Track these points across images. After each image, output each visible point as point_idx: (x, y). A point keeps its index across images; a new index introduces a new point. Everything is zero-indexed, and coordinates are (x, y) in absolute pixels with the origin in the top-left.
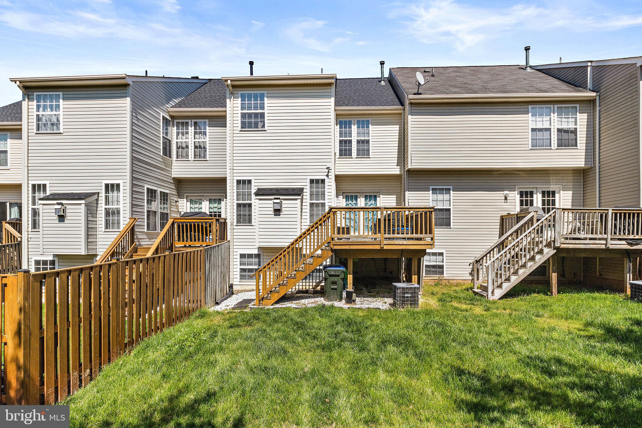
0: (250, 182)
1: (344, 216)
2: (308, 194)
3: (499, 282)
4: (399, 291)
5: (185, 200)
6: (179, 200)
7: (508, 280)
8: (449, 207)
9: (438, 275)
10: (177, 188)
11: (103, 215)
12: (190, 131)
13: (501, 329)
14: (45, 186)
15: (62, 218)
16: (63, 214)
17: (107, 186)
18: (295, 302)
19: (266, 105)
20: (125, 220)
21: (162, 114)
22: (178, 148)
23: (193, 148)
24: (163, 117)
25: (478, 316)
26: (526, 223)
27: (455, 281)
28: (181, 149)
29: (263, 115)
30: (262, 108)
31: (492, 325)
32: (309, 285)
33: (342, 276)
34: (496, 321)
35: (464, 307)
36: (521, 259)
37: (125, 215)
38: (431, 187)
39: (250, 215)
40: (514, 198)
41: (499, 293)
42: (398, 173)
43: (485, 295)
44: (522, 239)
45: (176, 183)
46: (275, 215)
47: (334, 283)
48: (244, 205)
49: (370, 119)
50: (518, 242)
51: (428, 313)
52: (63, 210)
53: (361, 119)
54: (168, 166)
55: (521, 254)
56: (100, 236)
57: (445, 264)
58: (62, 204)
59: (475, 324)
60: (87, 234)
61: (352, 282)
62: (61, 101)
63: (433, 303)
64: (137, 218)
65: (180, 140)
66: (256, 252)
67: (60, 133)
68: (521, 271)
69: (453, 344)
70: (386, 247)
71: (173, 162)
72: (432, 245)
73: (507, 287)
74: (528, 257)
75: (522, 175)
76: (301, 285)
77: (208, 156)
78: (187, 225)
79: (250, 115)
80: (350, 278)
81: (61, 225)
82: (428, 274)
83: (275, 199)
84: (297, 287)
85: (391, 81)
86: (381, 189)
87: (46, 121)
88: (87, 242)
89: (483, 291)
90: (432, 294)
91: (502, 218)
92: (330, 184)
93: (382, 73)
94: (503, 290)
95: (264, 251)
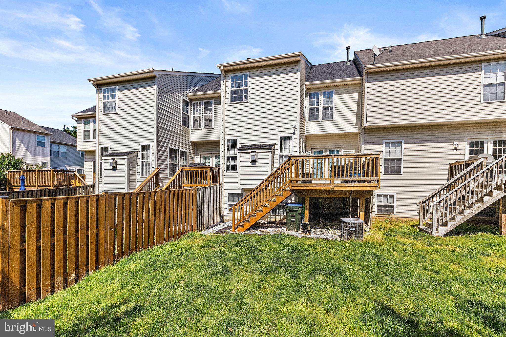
0: (236, 140)
1: (312, 166)
2: (279, 148)
3: (444, 220)
4: (344, 225)
5: (199, 157)
6: (196, 157)
7: (453, 219)
8: (400, 158)
9: (389, 213)
10: (194, 149)
11: (140, 167)
12: (202, 108)
13: (441, 265)
14: (107, 148)
15: (114, 168)
16: (115, 166)
17: (142, 146)
18: (262, 230)
19: (249, 83)
20: (153, 169)
21: (182, 97)
22: (194, 121)
23: (204, 120)
24: (184, 100)
25: (418, 251)
26: (475, 168)
27: (404, 219)
28: (196, 122)
29: (246, 90)
30: (246, 85)
31: (431, 261)
32: (278, 218)
33: (300, 211)
34: (436, 256)
35: (407, 241)
36: (468, 200)
37: (153, 166)
38: (384, 141)
39: (236, 165)
40: (464, 148)
41: (443, 230)
42: (357, 131)
43: (429, 232)
44: (470, 181)
45: (194, 145)
46: (252, 164)
47: (293, 216)
48: (232, 158)
49: (334, 90)
50: (465, 184)
51: (369, 245)
52: (115, 163)
53: (326, 91)
54: (187, 133)
55: (468, 197)
56: (138, 180)
57: (395, 204)
58: (114, 159)
59: (414, 259)
60: (129, 179)
61: (308, 216)
62: (117, 91)
63: (378, 236)
64: (160, 168)
65: (195, 115)
66: (239, 192)
67: (116, 113)
68: (467, 212)
69: (385, 278)
70: (335, 188)
71: (191, 131)
72: (377, 186)
73: (451, 225)
74: (475, 198)
75: (473, 128)
76: (271, 217)
77: (213, 125)
78: (191, 173)
79: (237, 91)
80: (307, 213)
81: (114, 173)
82: (379, 212)
83: (252, 152)
84: (269, 219)
85: (356, 62)
86: (341, 145)
87: (109, 106)
88: (129, 184)
89: (429, 228)
90: (380, 228)
91: (451, 166)
92: (295, 140)
93: (348, 56)
94: (447, 228)
95: (246, 191)
